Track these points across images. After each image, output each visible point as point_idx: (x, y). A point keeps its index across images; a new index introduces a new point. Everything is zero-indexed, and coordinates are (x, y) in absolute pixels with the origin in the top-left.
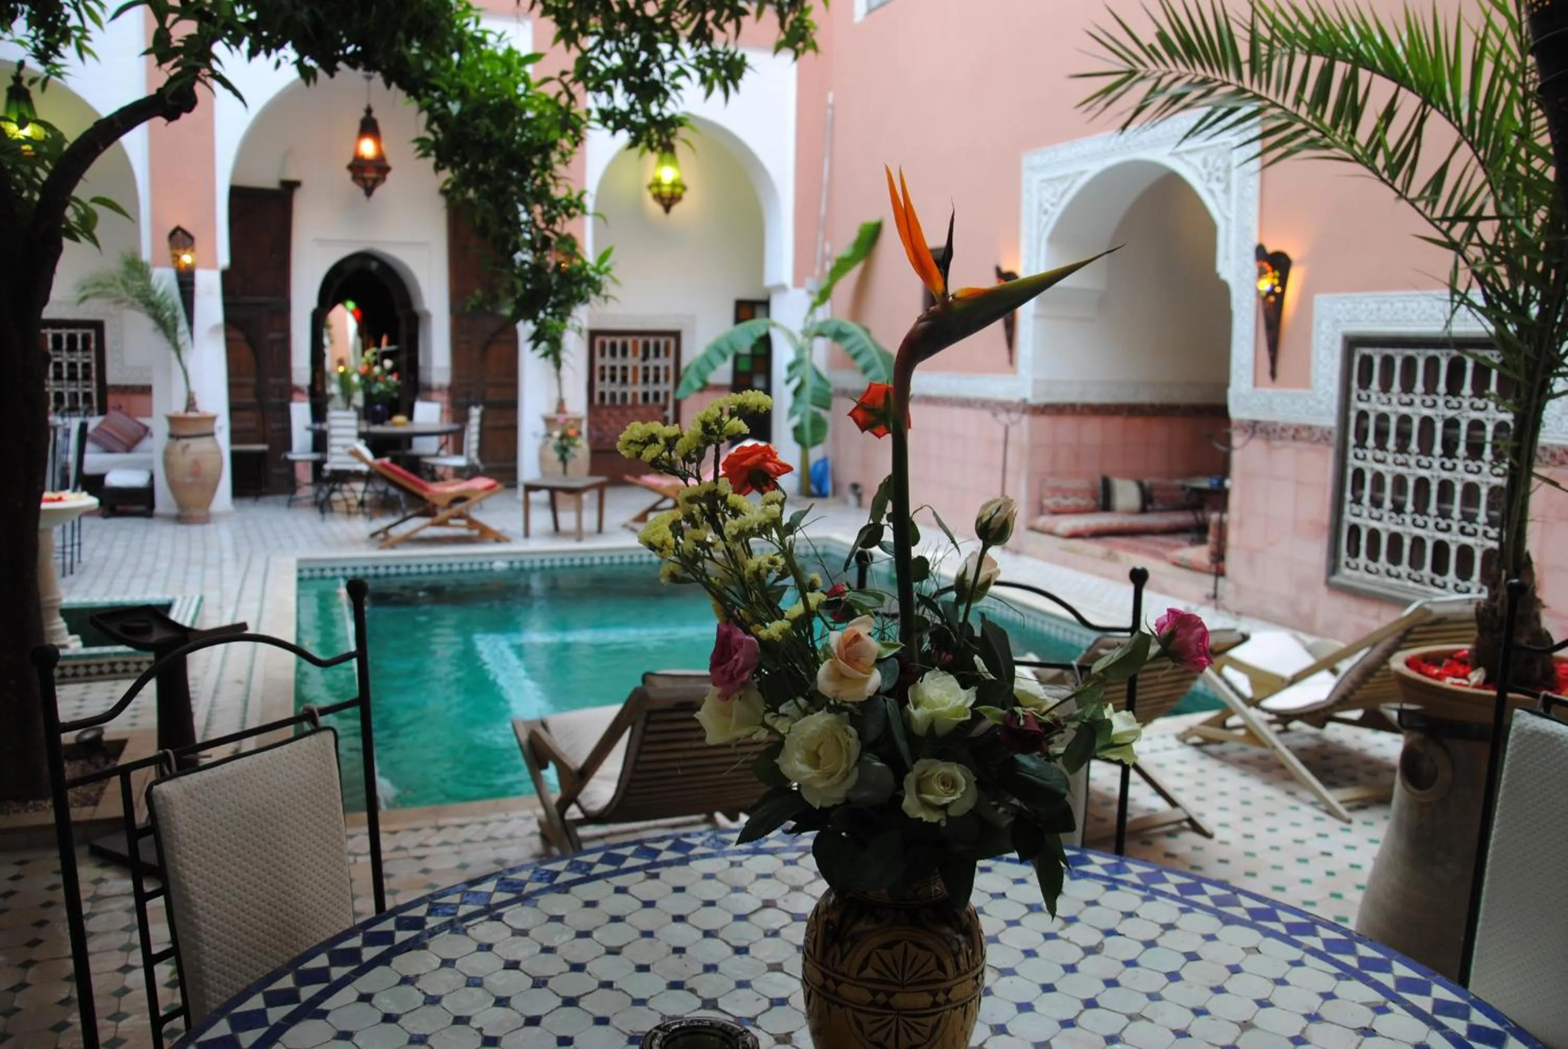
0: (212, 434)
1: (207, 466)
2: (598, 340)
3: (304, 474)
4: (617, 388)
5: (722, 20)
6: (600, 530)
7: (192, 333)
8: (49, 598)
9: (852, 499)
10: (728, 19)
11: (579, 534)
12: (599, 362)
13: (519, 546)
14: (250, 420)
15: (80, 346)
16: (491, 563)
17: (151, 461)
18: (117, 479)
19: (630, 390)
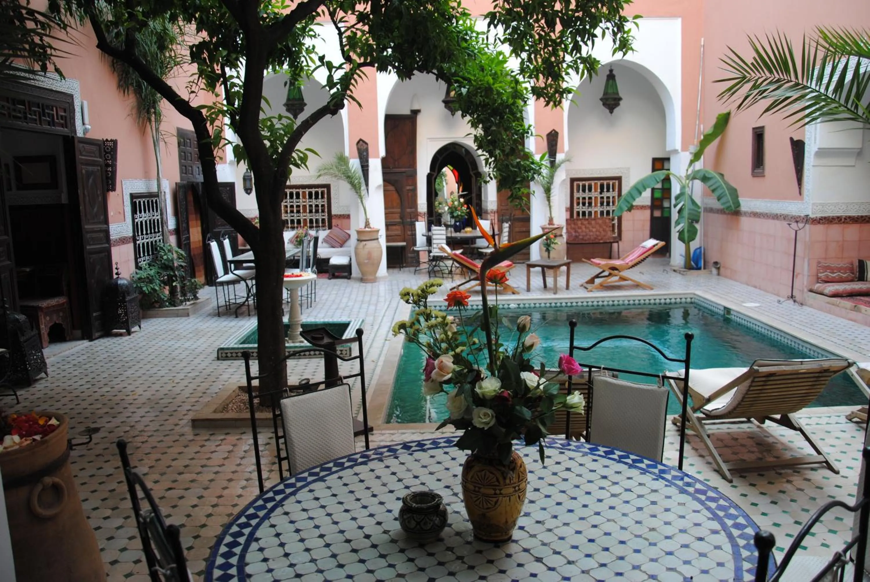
0: (377, 239)
1: (375, 255)
2: (575, 183)
3: (424, 258)
4: (586, 209)
5: (585, 40)
6: (568, 287)
7: (368, 190)
8: (296, 320)
9: (714, 271)
10: (589, 39)
11: (555, 290)
12: (576, 195)
13: (524, 296)
14: (397, 230)
15: (320, 197)
16: (509, 305)
17: (350, 251)
18: (335, 261)
19: (593, 210)
